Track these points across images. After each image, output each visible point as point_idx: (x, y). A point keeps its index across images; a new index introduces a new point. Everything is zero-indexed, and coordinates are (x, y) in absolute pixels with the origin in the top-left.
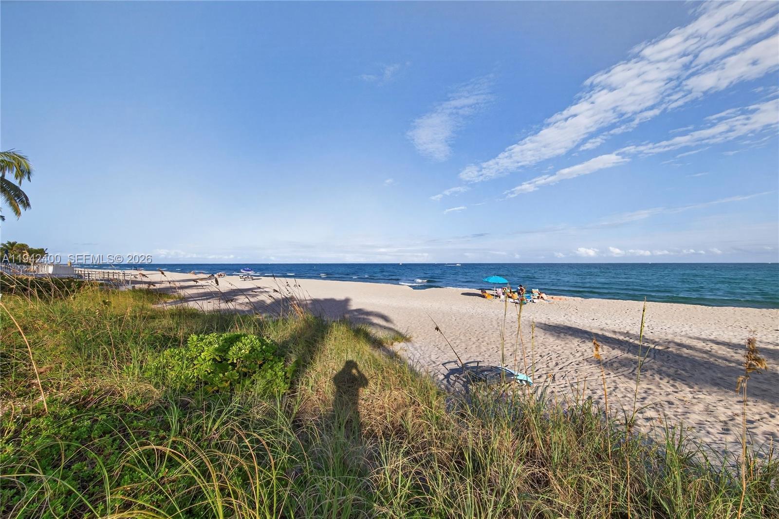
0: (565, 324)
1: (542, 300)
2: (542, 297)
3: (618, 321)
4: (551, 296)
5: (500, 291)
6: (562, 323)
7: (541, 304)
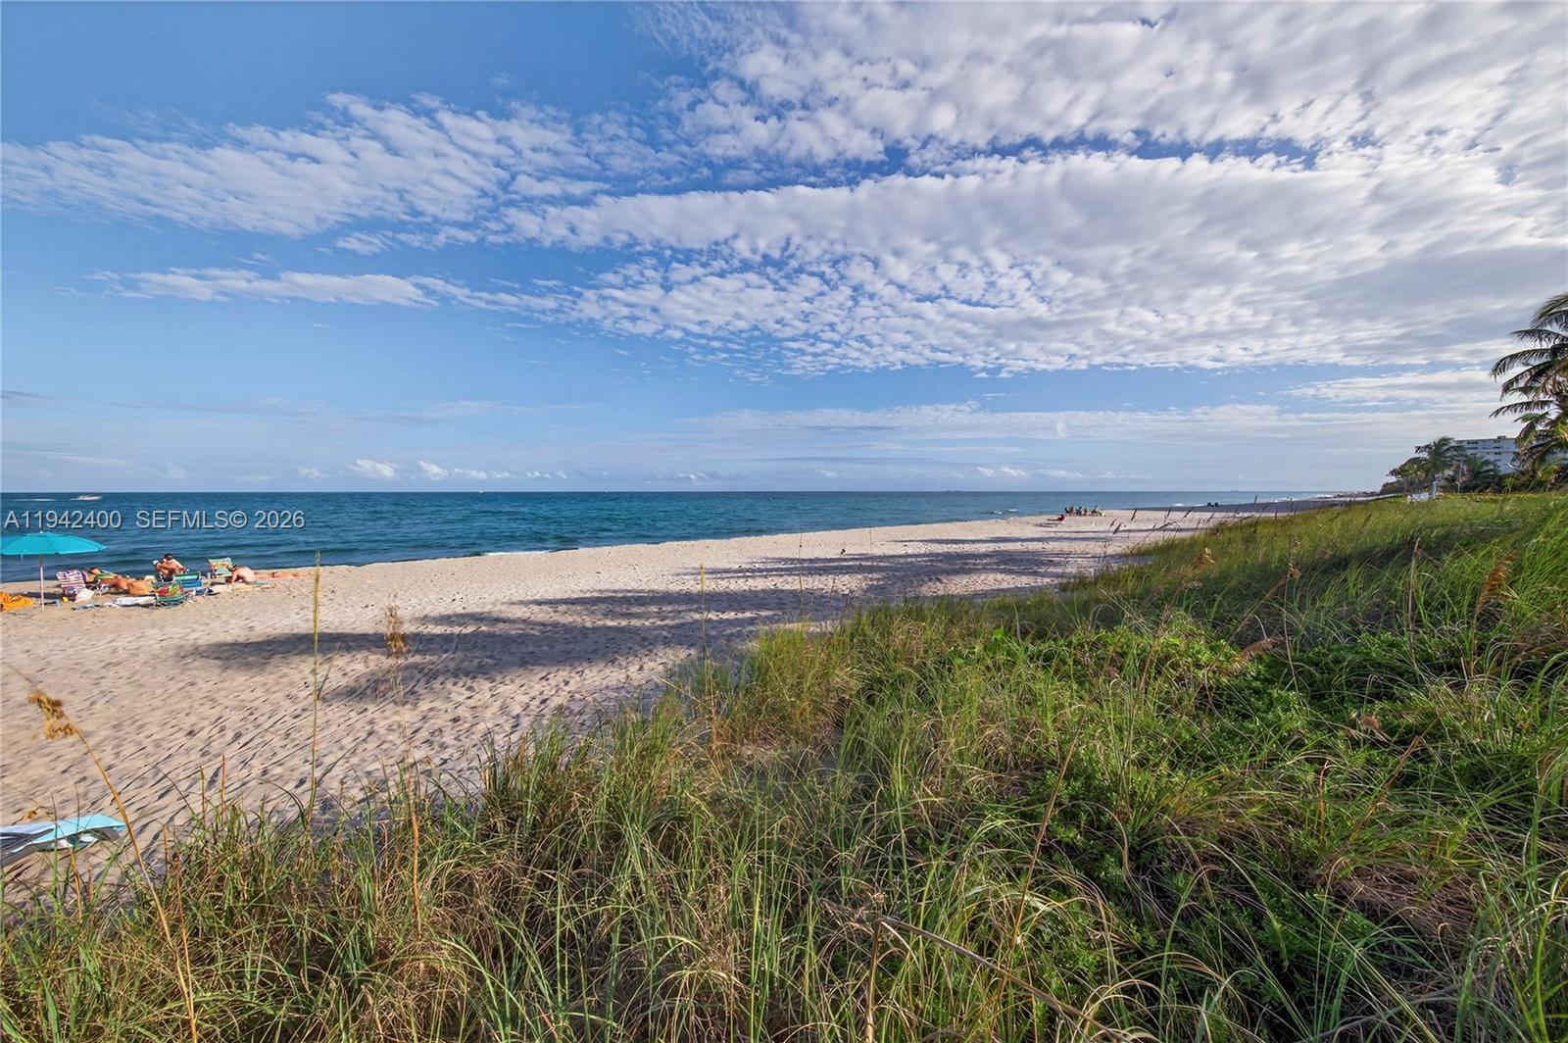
0: (296, 631)
1: (240, 585)
2: (239, 578)
3: (413, 601)
4: (271, 571)
5: (73, 577)
6: (286, 631)
7: (234, 594)
